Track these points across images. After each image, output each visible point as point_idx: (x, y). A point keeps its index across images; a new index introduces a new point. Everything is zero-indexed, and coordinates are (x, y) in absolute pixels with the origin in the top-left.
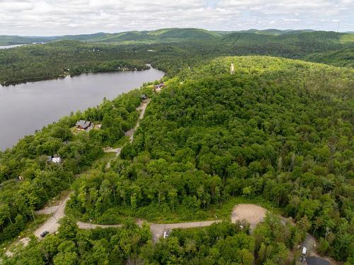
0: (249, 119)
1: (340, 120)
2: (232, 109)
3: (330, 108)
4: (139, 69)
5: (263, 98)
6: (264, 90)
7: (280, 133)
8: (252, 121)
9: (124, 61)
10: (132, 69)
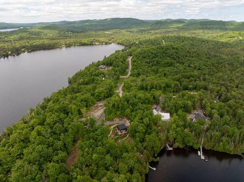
0: (184, 64)
1: (227, 65)
2: (174, 59)
3: (221, 61)
4: (106, 44)
5: (188, 55)
6: (188, 51)
7: (199, 69)
8: (185, 64)
9: (96, 39)
10: (101, 43)
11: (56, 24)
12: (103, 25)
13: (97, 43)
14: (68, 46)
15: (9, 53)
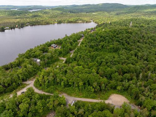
0: (131, 51)
2: (123, 45)
4: (87, 22)
7: (146, 60)
10: (83, 22)
11: (68, 7)
12: (96, 8)
13: (80, 22)
14: (59, 22)
15: (17, 26)
